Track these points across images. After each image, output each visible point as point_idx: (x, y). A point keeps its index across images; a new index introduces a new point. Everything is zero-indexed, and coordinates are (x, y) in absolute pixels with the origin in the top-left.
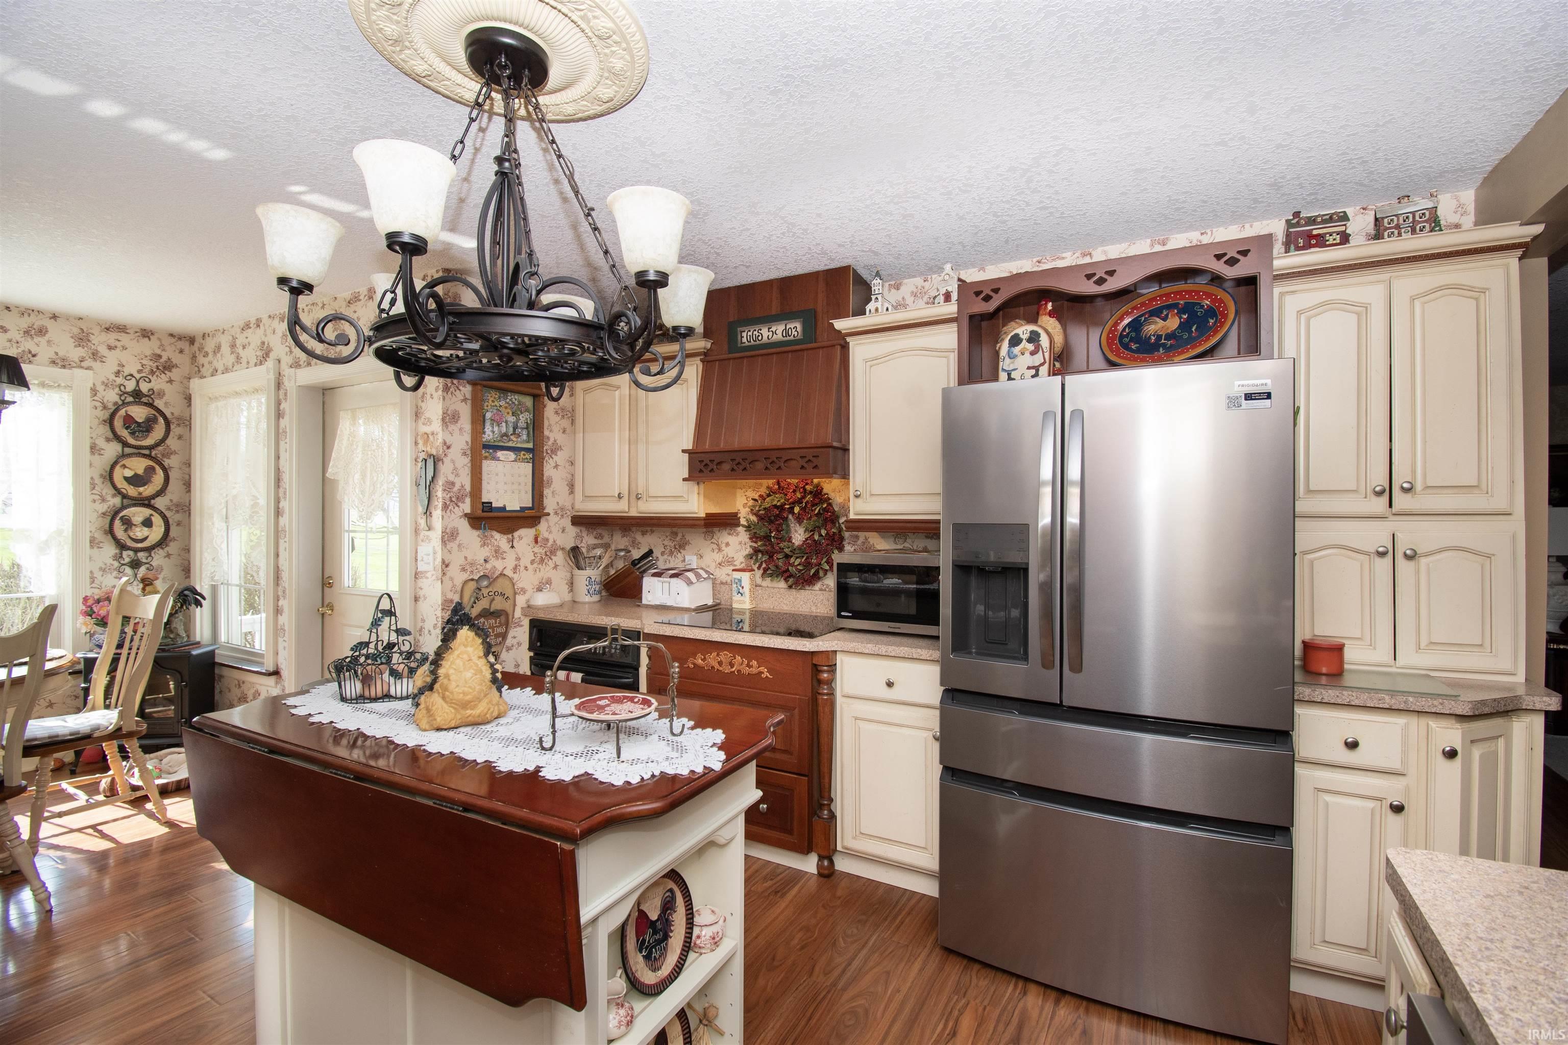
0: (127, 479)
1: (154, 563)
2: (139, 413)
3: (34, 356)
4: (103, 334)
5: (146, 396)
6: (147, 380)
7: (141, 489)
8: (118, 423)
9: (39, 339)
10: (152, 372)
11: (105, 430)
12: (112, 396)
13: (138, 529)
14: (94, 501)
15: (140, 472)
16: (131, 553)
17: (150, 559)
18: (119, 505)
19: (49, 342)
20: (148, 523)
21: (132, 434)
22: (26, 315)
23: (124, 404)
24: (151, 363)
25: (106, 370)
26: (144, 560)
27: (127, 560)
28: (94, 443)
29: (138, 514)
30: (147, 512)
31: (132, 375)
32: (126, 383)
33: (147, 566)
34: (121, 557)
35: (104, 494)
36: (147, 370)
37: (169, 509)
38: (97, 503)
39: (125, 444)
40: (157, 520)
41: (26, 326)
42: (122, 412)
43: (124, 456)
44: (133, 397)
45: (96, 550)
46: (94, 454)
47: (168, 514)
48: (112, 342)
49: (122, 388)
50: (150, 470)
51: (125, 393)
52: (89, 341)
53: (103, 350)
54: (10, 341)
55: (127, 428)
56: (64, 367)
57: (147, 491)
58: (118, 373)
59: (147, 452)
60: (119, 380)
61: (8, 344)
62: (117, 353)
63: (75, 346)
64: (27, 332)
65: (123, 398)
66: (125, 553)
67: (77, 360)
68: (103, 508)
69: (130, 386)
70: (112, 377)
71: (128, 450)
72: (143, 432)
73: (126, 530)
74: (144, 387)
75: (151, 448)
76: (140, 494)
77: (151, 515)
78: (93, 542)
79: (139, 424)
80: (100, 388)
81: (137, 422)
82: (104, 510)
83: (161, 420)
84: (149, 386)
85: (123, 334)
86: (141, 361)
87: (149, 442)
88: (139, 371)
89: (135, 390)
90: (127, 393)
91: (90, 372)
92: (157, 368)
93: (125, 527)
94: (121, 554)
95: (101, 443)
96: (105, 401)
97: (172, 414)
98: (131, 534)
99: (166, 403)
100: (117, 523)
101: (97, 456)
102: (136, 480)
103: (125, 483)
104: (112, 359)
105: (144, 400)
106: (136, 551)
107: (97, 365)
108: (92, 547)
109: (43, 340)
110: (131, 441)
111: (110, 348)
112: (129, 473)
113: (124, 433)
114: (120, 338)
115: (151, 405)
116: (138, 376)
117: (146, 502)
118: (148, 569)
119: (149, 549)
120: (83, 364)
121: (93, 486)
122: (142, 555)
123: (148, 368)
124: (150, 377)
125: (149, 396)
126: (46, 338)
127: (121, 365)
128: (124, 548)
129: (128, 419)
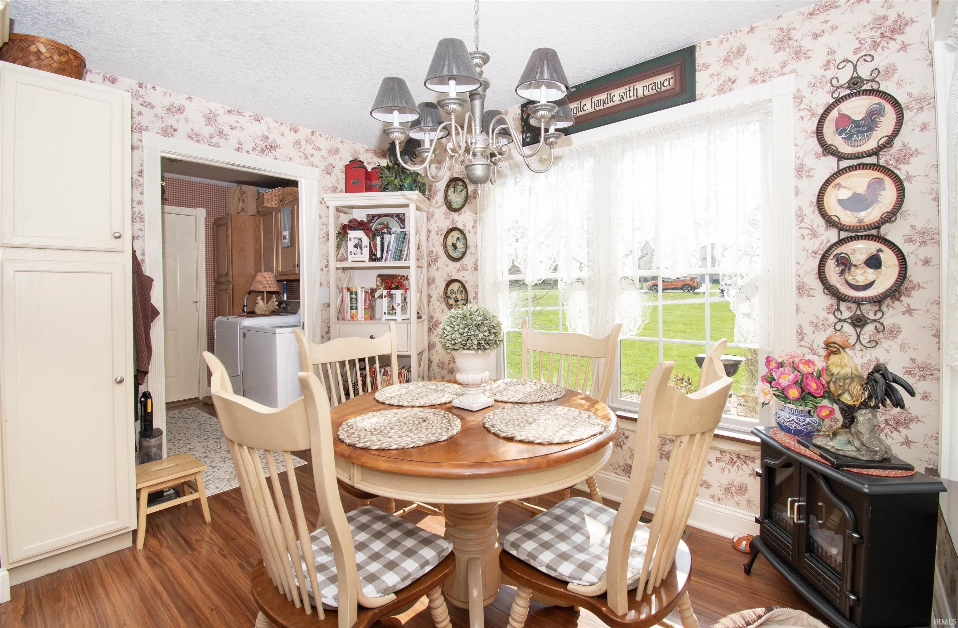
0: (841, 202)
1: (887, 321)
2: (857, 108)
3: (734, 81)
4: (807, 22)
5: (869, 81)
6: (868, 58)
7: (862, 214)
8: (829, 130)
9: (738, 61)
10: (875, 45)
11: (814, 143)
12: (822, 97)
13: (859, 271)
14: (803, 237)
15: (861, 189)
16: (852, 306)
17: (879, 315)
18: (834, 239)
19: (747, 60)
21: (848, 138)
23: (838, 101)
24: (873, 33)
25: (812, 67)
26: (871, 316)
27: (847, 314)
28: (802, 164)
29: (860, 250)
30: (871, 247)
31: (847, 61)
32: (839, 73)
33: (875, 324)
34: (838, 309)
35: (815, 226)
36: (868, 44)
37: (910, 240)
38: (807, 239)
39: (841, 157)
40: (888, 257)
41: (725, 53)
42: (834, 114)
43: (840, 173)
44: (849, 88)
45: (805, 299)
46: (802, 178)
47: (905, 249)
48: (818, 29)
49: (835, 82)
50: (876, 186)
51: (838, 87)
52: (790, 39)
53: (807, 43)
54: (711, 76)
55: (840, 134)
56: (764, 81)
57: (872, 215)
58: (827, 66)
59: (872, 160)
60: (829, 74)
61: (710, 79)
62: (826, 40)
63: (776, 52)
64: (727, 60)
65: (835, 95)
66: (843, 306)
67: (778, 68)
69: (845, 76)
70: (822, 72)
71: (844, 164)
72: (862, 132)
73: (842, 273)
74: (864, 72)
75: (875, 153)
76: (861, 221)
77: (880, 250)
78: (801, 289)
79: (857, 124)
80: (806, 91)
81: (854, 121)
82: (815, 248)
83: (889, 108)
84: (872, 65)
85: (832, 11)
86: (858, 36)
87: (871, 144)
88: (855, 52)
89: (852, 78)
90: (841, 87)
91: (793, 75)
92: (883, 36)
93: (841, 268)
94: (838, 305)
95: (811, 161)
96: (813, 107)
97: (910, 95)
98: (849, 278)
99: (898, 83)
100: (831, 264)
101: (805, 180)
102: (856, 203)
103: (840, 208)
104: (819, 51)
105: (866, 87)
106: (859, 303)
107: (801, 65)
108: (800, 295)
109: (741, 62)
110: (845, 148)
111: (816, 36)
112: (844, 194)
113: (838, 141)
114: (828, 18)
115: (875, 92)
116: (854, 59)
117: (874, 232)
118: (876, 328)
119: (879, 301)
120: (785, 70)
121: (800, 217)
122: (869, 311)
123: (869, 41)
124: (872, 53)
125: (873, 80)
126: (745, 57)
127: (832, 52)
128: (840, 297)
129: (844, 119)
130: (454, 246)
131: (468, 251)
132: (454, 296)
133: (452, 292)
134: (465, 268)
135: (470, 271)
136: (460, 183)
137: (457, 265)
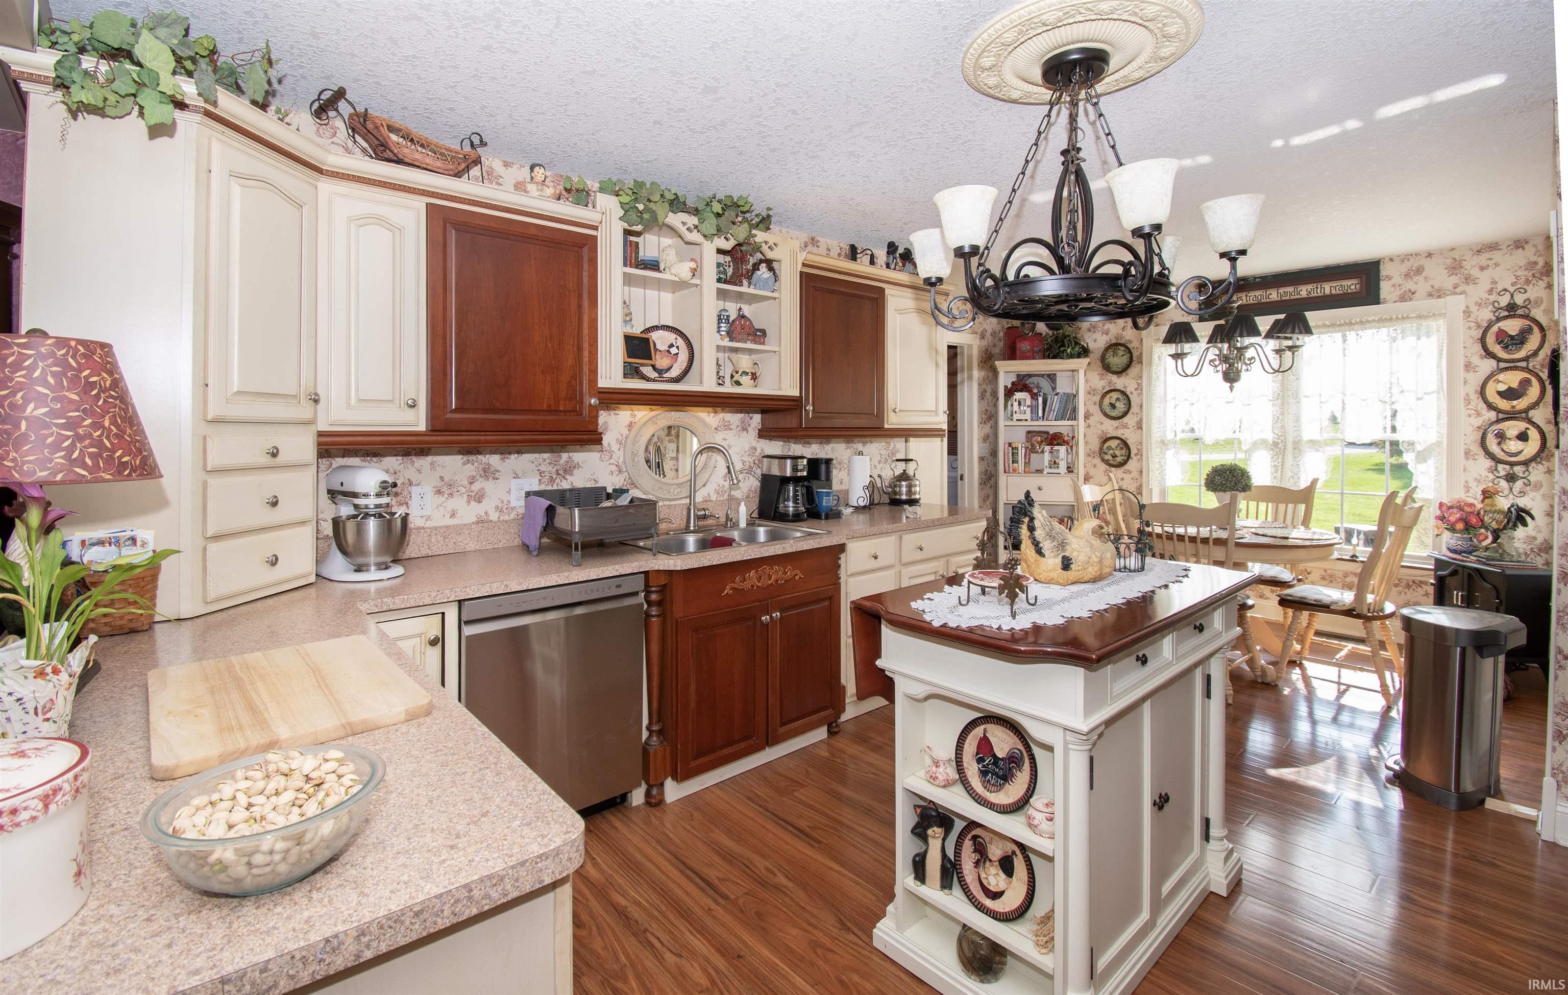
0: (1500, 394)
1: (1532, 478)
2: (1513, 326)
3: (1413, 293)
4: (1475, 257)
5: (1522, 307)
6: (1522, 291)
7: (1515, 403)
8: (1490, 340)
9: (1418, 278)
10: (1528, 282)
11: (1478, 348)
12: (1486, 315)
13: (1512, 443)
14: (1470, 416)
15: (1515, 385)
16: (1507, 467)
17: (1527, 473)
18: (1493, 419)
19: (1425, 278)
20: (1523, 437)
21: (1506, 348)
22: (1406, 261)
23: (1499, 319)
24: (1526, 273)
25: (1479, 291)
26: (1521, 474)
27: (1502, 473)
28: (1469, 363)
29: (1513, 428)
30: (1521, 426)
31: (1505, 290)
32: (1500, 299)
33: (1523, 480)
34: (1496, 470)
35: (1479, 408)
36: (1522, 280)
38: (1472, 417)
39: (1499, 360)
40: (1533, 434)
41: (1406, 270)
42: (1495, 329)
43: (1497, 371)
44: (1507, 310)
45: (1471, 462)
46: (1469, 372)
47: (1543, 427)
48: (1484, 262)
49: (1496, 304)
50: (1525, 383)
51: (1499, 309)
52: (1461, 267)
53: (1475, 272)
54: (1394, 286)
55: (1499, 344)
56: (1439, 297)
57: (1520, 404)
58: (1490, 292)
59: (1523, 364)
60: (1492, 298)
61: (1393, 289)
62: (1489, 272)
63: (1449, 276)
64: (1407, 276)
65: (1497, 314)
66: (1499, 467)
67: (1451, 288)
68: (1478, 422)
69: (1504, 301)
70: (1487, 296)
71: (1501, 365)
72: (1516, 344)
73: (1499, 444)
74: (1519, 299)
75: (1526, 359)
76: (1513, 407)
77: (1527, 429)
78: (1467, 454)
79: (1512, 337)
80: (1474, 309)
81: (1510, 336)
82: (1479, 424)
83: (1536, 329)
84: (1525, 296)
85: (1495, 252)
86: (1515, 274)
87: (1522, 354)
88: (1513, 284)
89: (1509, 304)
90: (1501, 309)
91: (1463, 296)
92: (1534, 276)
93: (1498, 440)
94: (1496, 467)
95: (1476, 360)
96: (1479, 320)
97: (1549, 319)
98: (1505, 448)
99: (1543, 312)
100: (1490, 437)
101: (1471, 374)
102: (1510, 394)
103: (1498, 397)
104: (1485, 280)
105: (1520, 312)
106: (1512, 464)
107: (1470, 289)
108: (1467, 458)
109: (1420, 279)
111: (1482, 269)
112: (1502, 387)
113: (1497, 350)
114: (1492, 257)
115: (1526, 317)
116: (1512, 289)
117: (1521, 415)
118: (1524, 483)
119: (1526, 463)
120: (1457, 290)
121: (1467, 401)
122: (1518, 469)
123: (1523, 278)
124: (1526, 287)
125: (1525, 307)
126: (1423, 275)
127: (1494, 282)
128: (1498, 461)
129: (1501, 334)
130: (1113, 406)
131: (1132, 410)
132: (1111, 452)
133: (1109, 448)
134: (1125, 426)
135: (1131, 430)
136: (1122, 348)
137: (1115, 423)
